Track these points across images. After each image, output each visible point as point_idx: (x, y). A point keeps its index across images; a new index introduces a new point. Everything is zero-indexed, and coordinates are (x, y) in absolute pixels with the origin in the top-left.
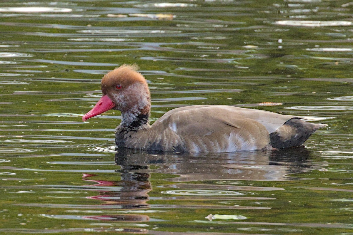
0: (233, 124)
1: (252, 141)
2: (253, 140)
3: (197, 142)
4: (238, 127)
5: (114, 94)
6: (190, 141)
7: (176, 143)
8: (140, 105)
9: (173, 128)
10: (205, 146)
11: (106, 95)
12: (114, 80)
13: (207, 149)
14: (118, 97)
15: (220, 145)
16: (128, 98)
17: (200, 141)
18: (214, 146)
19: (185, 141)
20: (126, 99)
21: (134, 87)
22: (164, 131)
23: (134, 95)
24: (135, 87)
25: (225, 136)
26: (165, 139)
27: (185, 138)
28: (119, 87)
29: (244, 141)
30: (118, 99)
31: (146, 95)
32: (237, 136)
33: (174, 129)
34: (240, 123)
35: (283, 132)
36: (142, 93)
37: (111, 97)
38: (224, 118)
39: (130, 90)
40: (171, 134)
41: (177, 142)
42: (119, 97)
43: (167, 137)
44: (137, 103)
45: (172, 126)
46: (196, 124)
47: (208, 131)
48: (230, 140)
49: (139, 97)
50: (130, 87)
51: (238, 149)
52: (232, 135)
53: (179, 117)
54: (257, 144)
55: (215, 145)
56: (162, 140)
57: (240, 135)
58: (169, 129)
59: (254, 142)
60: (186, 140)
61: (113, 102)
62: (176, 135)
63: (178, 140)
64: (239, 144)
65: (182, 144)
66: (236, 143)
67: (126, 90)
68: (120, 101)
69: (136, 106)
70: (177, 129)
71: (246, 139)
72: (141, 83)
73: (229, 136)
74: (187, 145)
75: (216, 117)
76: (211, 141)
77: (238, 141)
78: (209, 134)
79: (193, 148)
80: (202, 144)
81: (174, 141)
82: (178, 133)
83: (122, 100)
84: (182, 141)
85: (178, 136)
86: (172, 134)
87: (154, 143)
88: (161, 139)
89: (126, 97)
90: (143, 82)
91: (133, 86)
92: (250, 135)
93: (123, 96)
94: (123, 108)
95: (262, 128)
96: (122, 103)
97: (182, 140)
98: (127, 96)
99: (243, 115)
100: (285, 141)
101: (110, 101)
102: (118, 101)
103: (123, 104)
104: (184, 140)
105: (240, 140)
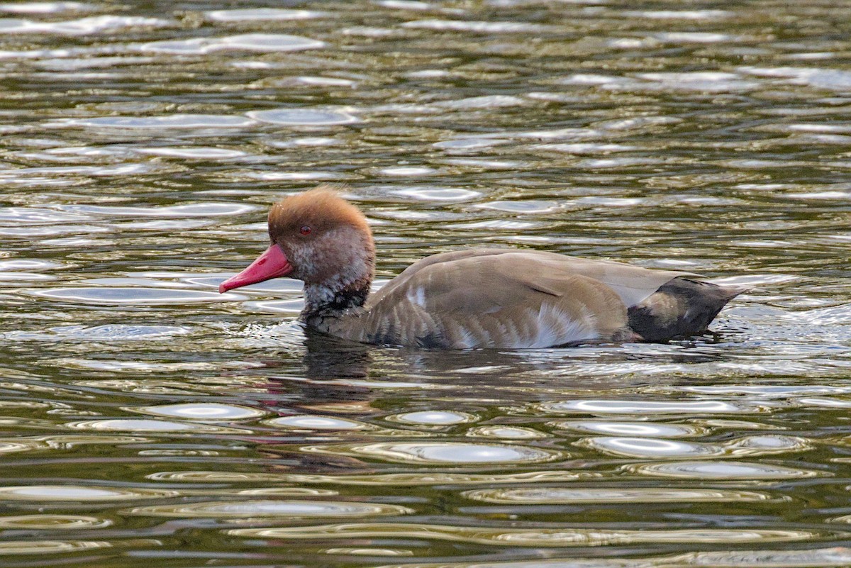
0: (547, 288)
1: (589, 320)
2: (591, 319)
3: (468, 327)
4: (559, 294)
5: (293, 246)
6: (454, 324)
7: (423, 330)
8: (345, 275)
9: (416, 299)
10: (486, 333)
11: (277, 245)
12: (296, 216)
13: (490, 340)
14: (300, 252)
15: (520, 332)
16: (321, 256)
17: (476, 323)
18: (505, 333)
19: (442, 325)
20: (316, 258)
21: (337, 236)
22: (395, 308)
23: (336, 252)
24: (340, 236)
25: (529, 311)
26: (398, 323)
27: (442, 319)
28: (307, 231)
29: (571, 321)
30: (300, 256)
31: (364, 254)
32: (554, 312)
33: (419, 300)
36: (354, 250)
37: (286, 250)
38: (527, 277)
39: (328, 241)
40: (410, 312)
41: (424, 327)
42: (302, 252)
43: (402, 318)
44: (340, 269)
45: (413, 295)
47: (495, 304)
48: (539, 320)
49: (344, 258)
50: (328, 234)
51: (559, 337)
52: (543, 309)
53: (432, 276)
54: (599, 328)
55: (508, 332)
56: (391, 327)
57: (562, 309)
58: (407, 302)
59: (593, 323)
60: (444, 323)
61: (288, 261)
62: (423, 311)
63: (427, 323)
64: (559, 326)
65: (437, 331)
67: (320, 240)
68: (304, 261)
70: (426, 300)
71: (575, 316)
72: (355, 229)
73: (539, 311)
74: (447, 333)
76: (499, 323)
77: (556, 321)
78: (494, 310)
79: (461, 338)
80: (481, 331)
81: (418, 326)
82: (428, 309)
83: (307, 259)
84: (436, 325)
85: (427, 315)
86: (413, 312)
88: (389, 324)
89: (317, 254)
90: (359, 226)
91: (335, 232)
92: (584, 309)
93: (311, 251)
94: (309, 277)
95: (611, 295)
96: (305, 265)
97: (436, 322)
98: (319, 251)
101: (283, 258)
102: (299, 260)
103: (310, 268)
104: (440, 323)
105: (562, 318)
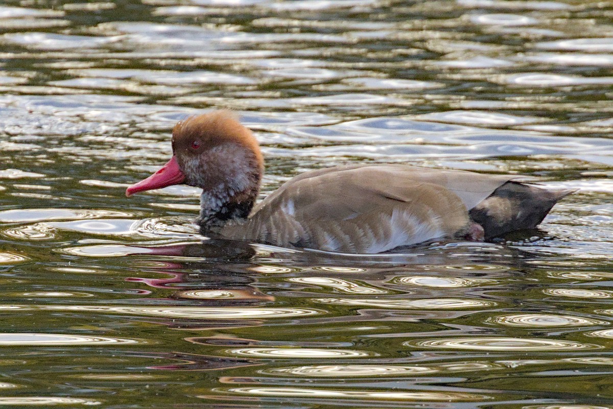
0: (400, 197)
1: (435, 221)
2: (437, 220)
3: (332, 232)
4: (407, 200)
6: (319, 229)
7: (295, 236)
9: (288, 209)
10: (347, 237)
13: (351, 243)
14: (190, 163)
15: (376, 234)
17: (338, 229)
18: (363, 236)
19: (310, 232)
21: (222, 151)
22: (271, 217)
23: (218, 165)
24: (225, 151)
25: (384, 217)
26: (274, 231)
27: (310, 226)
29: (420, 223)
30: (189, 167)
32: (405, 216)
34: (410, 193)
36: (237, 165)
37: (180, 161)
38: (380, 187)
39: (213, 155)
40: (284, 221)
41: (295, 234)
43: (278, 227)
44: (224, 180)
45: (286, 206)
46: (328, 201)
47: (352, 211)
48: (392, 223)
50: (215, 148)
52: (395, 214)
53: (300, 190)
54: (444, 227)
55: (365, 235)
56: (269, 235)
57: (412, 213)
58: (281, 213)
59: (438, 223)
60: (311, 230)
61: (180, 171)
62: (293, 220)
63: (297, 230)
64: (410, 228)
65: (306, 237)
66: (404, 226)
70: (295, 211)
71: (423, 218)
73: (391, 216)
74: (314, 238)
75: (365, 185)
76: (358, 228)
77: (407, 223)
78: (352, 216)
79: (326, 242)
80: (343, 235)
81: (291, 234)
82: (297, 218)
83: (195, 170)
84: (305, 232)
85: (297, 223)
86: (286, 221)
88: (267, 232)
89: (202, 166)
91: (220, 148)
92: (430, 211)
96: (194, 174)
97: (305, 229)
104: (308, 229)
105: (412, 221)
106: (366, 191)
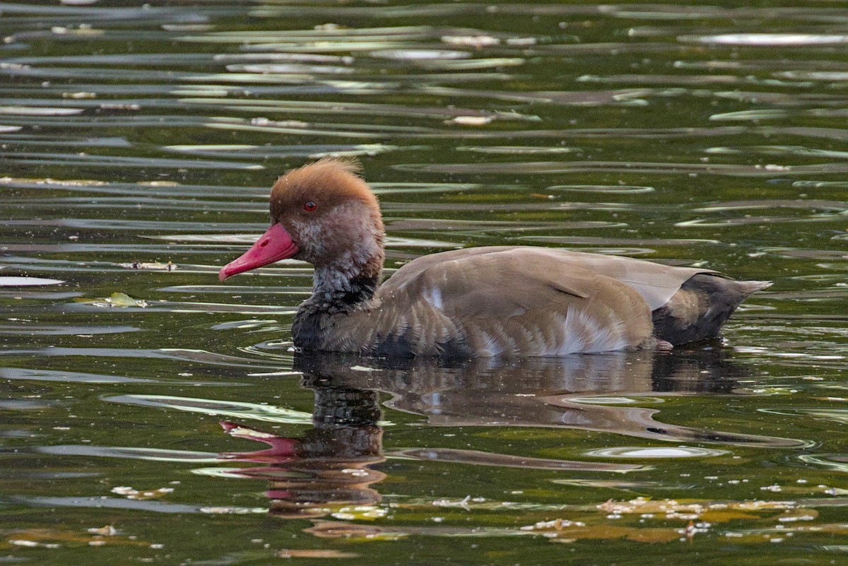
0: (572, 289)
1: (617, 328)
2: (619, 327)
3: (492, 332)
4: (584, 296)
5: (298, 224)
6: (476, 329)
7: (444, 335)
8: (357, 253)
9: (433, 300)
10: (511, 341)
11: (279, 224)
12: (299, 191)
13: (516, 348)
14: (306, 231)
15: (546, 339)
16: (330, 234)
17: (500, 329)
19: (464, 331)
20: (324, 236)
21: (345, 211)
22: (413, 307)
23: (346, 229)
24: (349, 212)
25: (554, 316)
26: (417, 325)
27: (463, 323)
28: (312, 207)
29: (600, 328)
30: (307, 235)
31: (374, 231)
32: (582, 317)
33: (436, 301)
34: (586, 287)
35: (681, 306)
36: (364, 227)
37: (290, 229)
38: (549, 276)
39: (336, 217)
40: (430, 314)
41: (445, 331)
42: (309, 231)
43: (422, 320)
44: (351, 248)
45: (429, 295)
46: (488, 292)
47: (518, 306)
48: (566, 327)
49: (355, 234)
50: (336, 209)
51: (586, 346)
52: (570, 314)
53: (447, 276)
54: (629, 336)
55: (533, 340)
56: (410, 329)
57: (590, 315)
58: (425, 304)
59: (621, 331)
60: (466, 328)
61: (293, 242)
62: (442, 315)
63: (446, 328)
64: (587, 334)
65: (459, 336)
66: (581, 332)
67: (327, 216)
68: (311, 240)
69: (347, 255)
70: (443, 302)
71: (603, 323)
72: (363, 203)
73: (566, 316)
74: (469, 339)
75: (531, 273)
76: (525, 330)
77: (584, 327)
78: (518, 313)
79: (485, 346)
80: (505, 337)
81: (439, 330)
82: (447, 312)
83: (315, 238)
84: (457, 330)
85: (448, 320)
86: (433, 314)
87: (391, 336)
88: (406, 326)
89: (325, 232)
90: (367, 200)
91: (343, 207)
92: (611, 315)
93: (318, 228)
94: (317, 257)
95: (636, 298)
96: (313, 244)
97: (457, 327)
98: (327, 228)
99: (590, 268)
100: (685, 328)
101: (287, 238)
102: (306, 240)
103: (318, 247)
104: (461, 328)
105: (590, 325)
106: (533, 280)
